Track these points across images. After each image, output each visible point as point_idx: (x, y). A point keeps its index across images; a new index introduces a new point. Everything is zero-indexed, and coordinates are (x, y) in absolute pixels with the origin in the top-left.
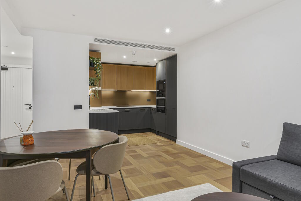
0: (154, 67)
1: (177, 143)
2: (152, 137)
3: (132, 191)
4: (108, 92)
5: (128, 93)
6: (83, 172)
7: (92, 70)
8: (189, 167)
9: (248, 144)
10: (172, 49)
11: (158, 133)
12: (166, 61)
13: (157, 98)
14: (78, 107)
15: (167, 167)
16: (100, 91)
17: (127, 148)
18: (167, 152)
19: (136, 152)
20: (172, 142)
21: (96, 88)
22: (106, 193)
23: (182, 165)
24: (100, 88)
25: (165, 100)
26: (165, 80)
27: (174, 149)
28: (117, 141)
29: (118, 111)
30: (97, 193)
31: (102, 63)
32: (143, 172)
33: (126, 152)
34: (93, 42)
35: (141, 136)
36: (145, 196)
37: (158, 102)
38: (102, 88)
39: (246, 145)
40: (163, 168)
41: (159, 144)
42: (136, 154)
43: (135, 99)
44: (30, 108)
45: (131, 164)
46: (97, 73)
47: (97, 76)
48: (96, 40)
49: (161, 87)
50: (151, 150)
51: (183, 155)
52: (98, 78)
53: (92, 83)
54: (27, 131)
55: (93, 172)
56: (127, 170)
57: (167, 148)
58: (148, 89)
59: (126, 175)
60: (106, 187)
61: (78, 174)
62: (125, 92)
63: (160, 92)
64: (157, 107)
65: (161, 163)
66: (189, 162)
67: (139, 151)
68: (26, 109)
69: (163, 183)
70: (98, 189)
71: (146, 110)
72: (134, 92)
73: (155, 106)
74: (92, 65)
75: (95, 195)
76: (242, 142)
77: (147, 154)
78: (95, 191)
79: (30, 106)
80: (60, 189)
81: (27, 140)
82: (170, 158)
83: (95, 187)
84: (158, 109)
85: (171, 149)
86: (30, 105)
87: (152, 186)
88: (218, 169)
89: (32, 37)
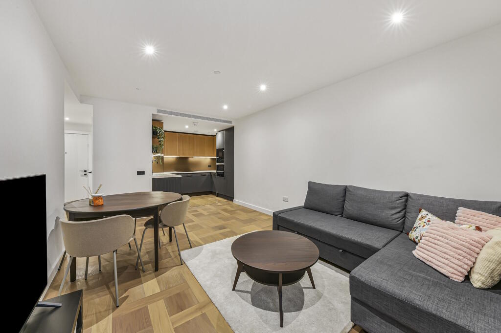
0: (214, 137)
1: (234, 202)
2: (212, 198)
3: (195, 241)
4: (170, 158)
5: (191, 159)
6: (151, 226)
7: (155, 138)
8: (242, 220)
9: (287, 199)
10: (230, 122)
11: (218, 195)
12: (225, 132)
13: (217, 164)
14: (141, 173)
15: (225, 221)
16: (163, 158)
17: (189, 209)
18: (225, 210)
19: (198, 211)
20: (230, 202)
21: (159, 155)
22: (171, 245)
23: (237, 219)
24: (163, 155)
25: (223, 165)
26: (224, 149)
27: (232, 207)
28: (181, 199)
29: (181, 176)
30: (162, 245)
31: (165, 131)
32: (203, 226)
33: (189, 212)
34: (156, 113)
35: (202, 198)
36: (205, 244)
37: (218, 168)
38: (164, 155)
39: (286, 200)
40: (221, 223)
41: (219, 204)
42: (198, 213)
43: (197, 165)
44: (85, 175)
45: (193, 221)
46: (160, 141)
47: (160, 144)
48: (159, 111)
49: (220, 154)
50: (211, 209)
51: (238, 211)
52: (161, 146)
53: (155, 150)
54: (96, 193)
55: (160, 225)
56: (189, 226)
57: (225, 207)
58: (208, 156)
59: (189, 230)
60: (171, 240)
61: (146, 228)
62: (187, 158)
63: (220, 159)
64: (217, 172)
65: (219, 218)
66: (244, 216)
67: (200, 210)
68: (82, 176)
69: (221, 234)
70: (163, 243)
71: (207, 174)
72: (195, 159)
73: (215, 171)
74: (155, 133)
75: (161, 247)
76: (284, 198)
77: (207, 212)
78: (161, 244)
79: (85, 173)
80: (132, 239)
81: (97, 201)
82: (227, 214)
83: (161, 241)
84: (218, 174)
85: (229, 208)
86: (85, 171)
87: (211, 236)
88: (265, 220)
89: (92, 106)
